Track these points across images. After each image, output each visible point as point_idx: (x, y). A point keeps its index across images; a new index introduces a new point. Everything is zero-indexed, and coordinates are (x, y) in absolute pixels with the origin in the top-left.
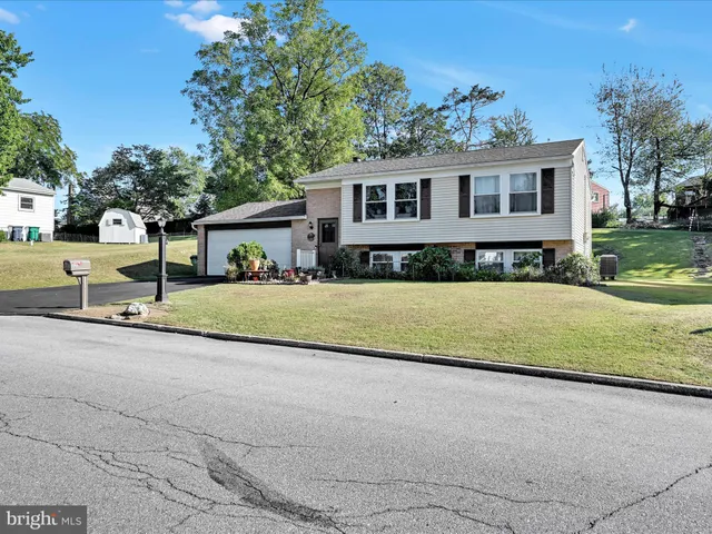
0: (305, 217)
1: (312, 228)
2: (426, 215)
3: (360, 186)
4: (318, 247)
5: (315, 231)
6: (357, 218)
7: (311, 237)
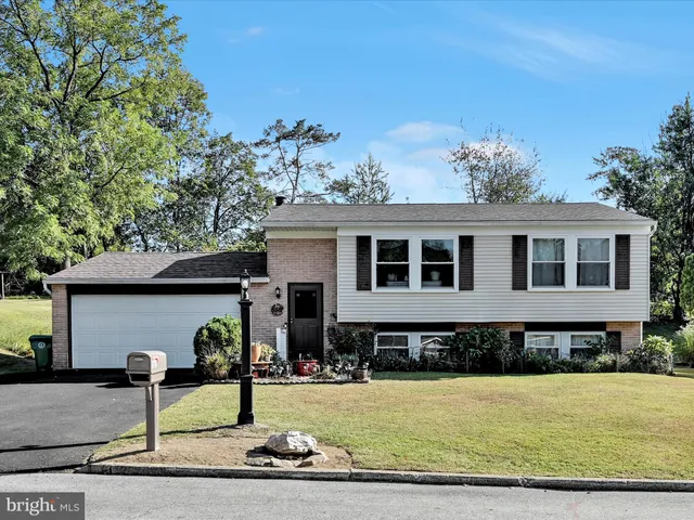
0: (267, 280)
1: (278, 296)
2: (467, 284)
3: (368, 239)
4: (289, 324)
5: (284, 301)
6: (363, 284)
7: (276, 310)
